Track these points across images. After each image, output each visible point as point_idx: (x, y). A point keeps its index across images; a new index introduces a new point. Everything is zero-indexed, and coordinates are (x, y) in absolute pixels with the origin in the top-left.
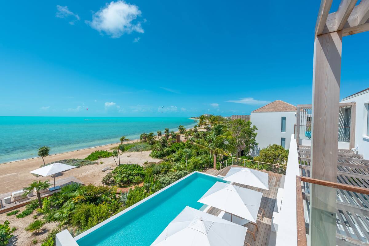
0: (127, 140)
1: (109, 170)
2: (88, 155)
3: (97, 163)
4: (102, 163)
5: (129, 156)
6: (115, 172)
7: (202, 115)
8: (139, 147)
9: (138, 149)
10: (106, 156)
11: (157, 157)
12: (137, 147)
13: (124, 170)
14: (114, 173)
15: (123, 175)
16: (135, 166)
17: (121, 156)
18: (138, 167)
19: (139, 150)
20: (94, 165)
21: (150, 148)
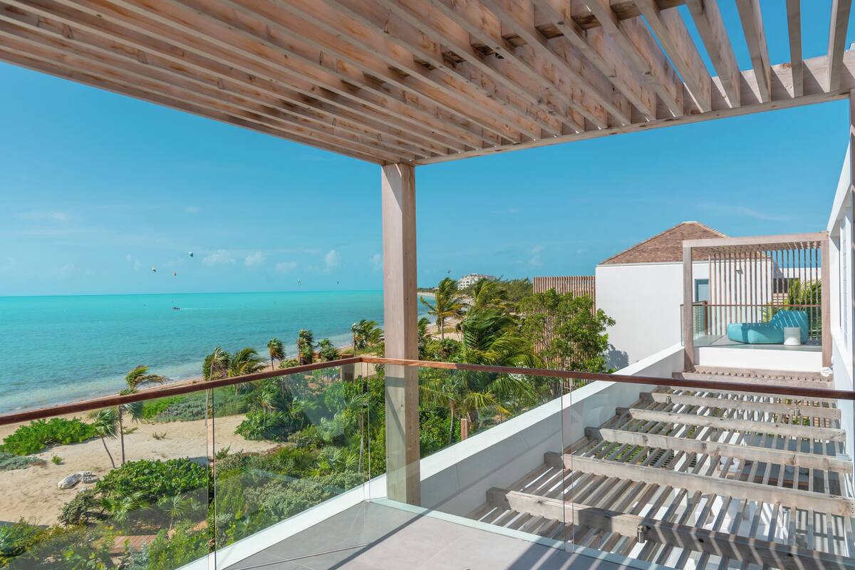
0: (153, 379)
1: (86, 482)
2: (6, 437)
3: (43, 464)
4: (57, 461)
5: (159, 434)
6: (106, 486)
7: (447, 280)
8: (199, 403)
9: (196, 410)
10: (71, 436)
11: (266, 435)
12: (191, 403)
13: (141, 478)
14: (105, 488)
15: (138, 494)
16: (180, 463)
17: (130, 435)
18: (188, 469)
19: (198, 414)
20: (31, 468)
21: (239, 405)
